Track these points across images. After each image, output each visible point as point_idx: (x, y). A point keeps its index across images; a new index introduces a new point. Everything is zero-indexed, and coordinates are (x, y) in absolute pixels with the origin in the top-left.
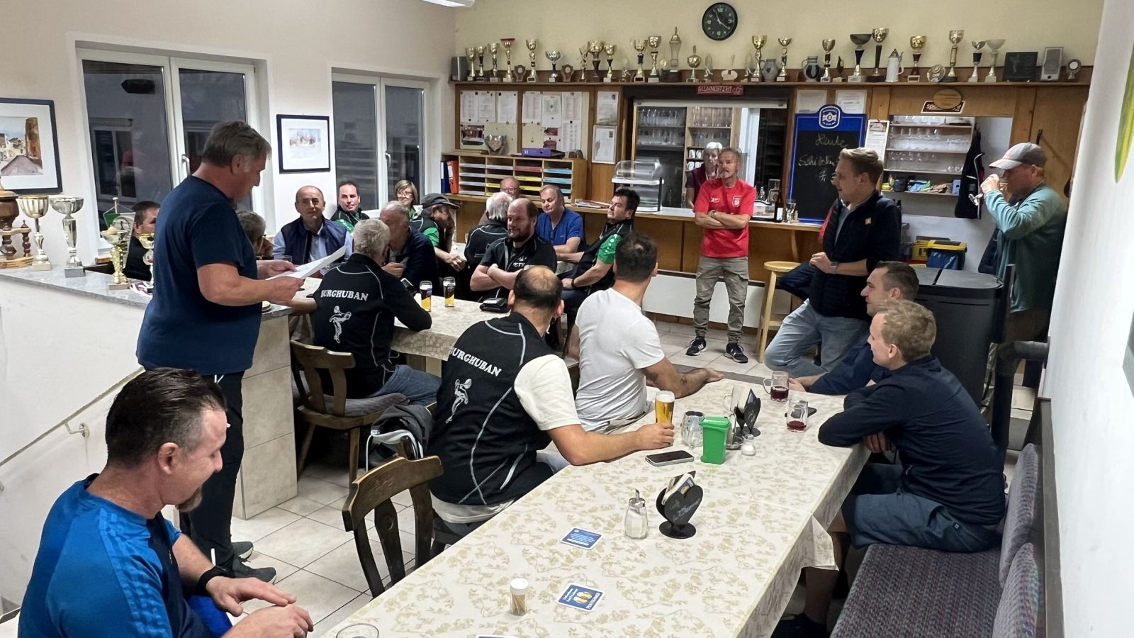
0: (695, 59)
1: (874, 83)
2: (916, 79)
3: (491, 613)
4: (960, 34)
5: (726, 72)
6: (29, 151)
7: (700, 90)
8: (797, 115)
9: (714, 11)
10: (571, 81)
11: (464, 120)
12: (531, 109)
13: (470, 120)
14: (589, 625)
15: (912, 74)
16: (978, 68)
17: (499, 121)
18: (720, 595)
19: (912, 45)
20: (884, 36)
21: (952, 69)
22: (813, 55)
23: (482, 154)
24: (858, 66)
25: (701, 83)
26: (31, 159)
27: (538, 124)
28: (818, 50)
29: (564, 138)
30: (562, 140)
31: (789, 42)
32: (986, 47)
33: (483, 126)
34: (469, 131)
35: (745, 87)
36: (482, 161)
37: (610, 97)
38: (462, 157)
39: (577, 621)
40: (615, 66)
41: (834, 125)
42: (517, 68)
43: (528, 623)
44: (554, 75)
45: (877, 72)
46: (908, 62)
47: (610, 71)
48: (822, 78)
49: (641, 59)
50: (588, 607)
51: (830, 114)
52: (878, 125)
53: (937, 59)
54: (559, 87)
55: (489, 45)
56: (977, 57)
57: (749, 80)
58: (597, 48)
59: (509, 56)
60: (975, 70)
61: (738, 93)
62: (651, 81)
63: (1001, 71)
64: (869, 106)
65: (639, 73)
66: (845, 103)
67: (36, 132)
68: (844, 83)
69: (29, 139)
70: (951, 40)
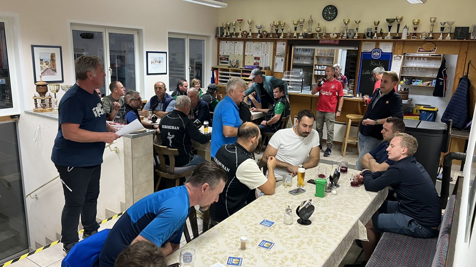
0: (319, 29)
1: (396, 39)
2: (415, 38)
3: (233, 249)
4: (435, 19)
5: (332, 34)
6: (52, 66)
7: (320, 42)
8: (362, 53)
9: (328, 8)
10: (266, 38)
11: (221, 53)
12: (249, 49)
13: (223, 53)
14: (269, 255)
15: (413, 36)
16: (442, 33)
17: (236, 54)
18: (320, 247)
19: (414, 23)
20: (401, 19)
21: (431, 34)
22: (370, 27)
23: (228, 67)
24: (389, 32)
25: (321, 39)
26: (52, 69)
27: (252, 55)
28: (372, 26)
29: (262, 62)
30: (261, 62)
31: (360, 22)
32: (446, 24)
33: (229, 56)
34: (223, 58)
35: (340, 41)
36: (228, 70)
37: (282, 44)
38: (220, 69)
39: (265, 253)
40: (284, 32)
41: (377, 57)
42: (243, 32)
43: (247, 253)
44: (259, 35)
45: (398, 35)
46: (412, 31)
47: (282, 34)
48: (373, 37)
49: (296, 29)
50: (269, 248)
51: (377, 52)
52: (398, 57)
53: (424, 29)
54: (261, 40)
55: (232, 22)
56: (442, 29)
57: (342, 38)
58: (277, 24)
59: (240, 27)
60: (441, 34)
61: (337, 43)
62: (300, 38)
63: (453, 35)
64: (394, 50)
65: (295, 34)
66: (383, 48)
67: (54, 58)
68: (383, 39)
69: (52, 61)
70: (431, 21)
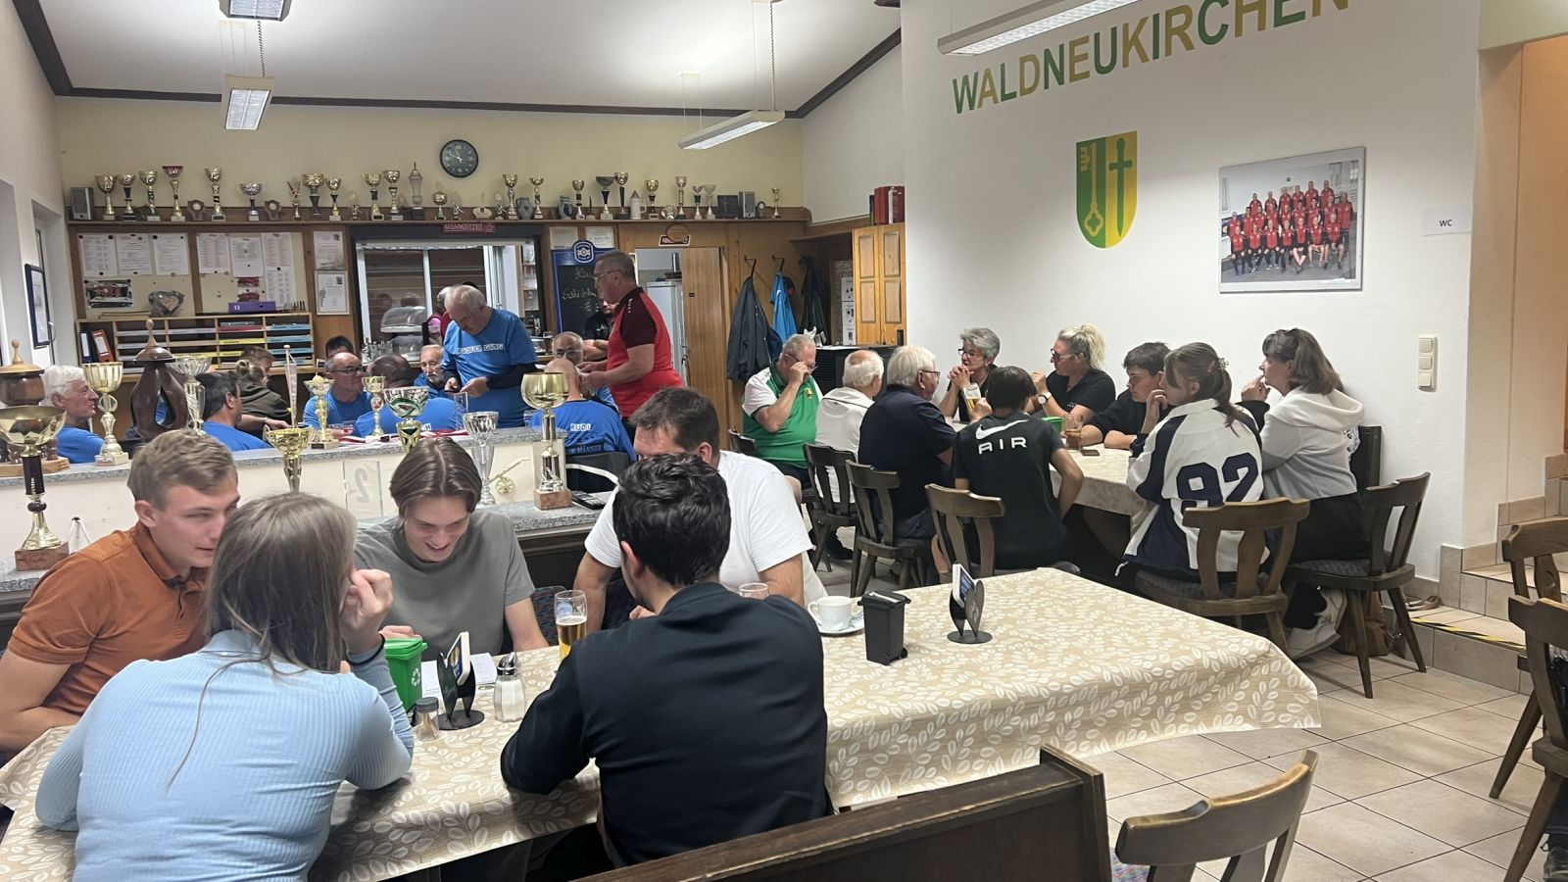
41: (588, 259)
51: (584, 249)
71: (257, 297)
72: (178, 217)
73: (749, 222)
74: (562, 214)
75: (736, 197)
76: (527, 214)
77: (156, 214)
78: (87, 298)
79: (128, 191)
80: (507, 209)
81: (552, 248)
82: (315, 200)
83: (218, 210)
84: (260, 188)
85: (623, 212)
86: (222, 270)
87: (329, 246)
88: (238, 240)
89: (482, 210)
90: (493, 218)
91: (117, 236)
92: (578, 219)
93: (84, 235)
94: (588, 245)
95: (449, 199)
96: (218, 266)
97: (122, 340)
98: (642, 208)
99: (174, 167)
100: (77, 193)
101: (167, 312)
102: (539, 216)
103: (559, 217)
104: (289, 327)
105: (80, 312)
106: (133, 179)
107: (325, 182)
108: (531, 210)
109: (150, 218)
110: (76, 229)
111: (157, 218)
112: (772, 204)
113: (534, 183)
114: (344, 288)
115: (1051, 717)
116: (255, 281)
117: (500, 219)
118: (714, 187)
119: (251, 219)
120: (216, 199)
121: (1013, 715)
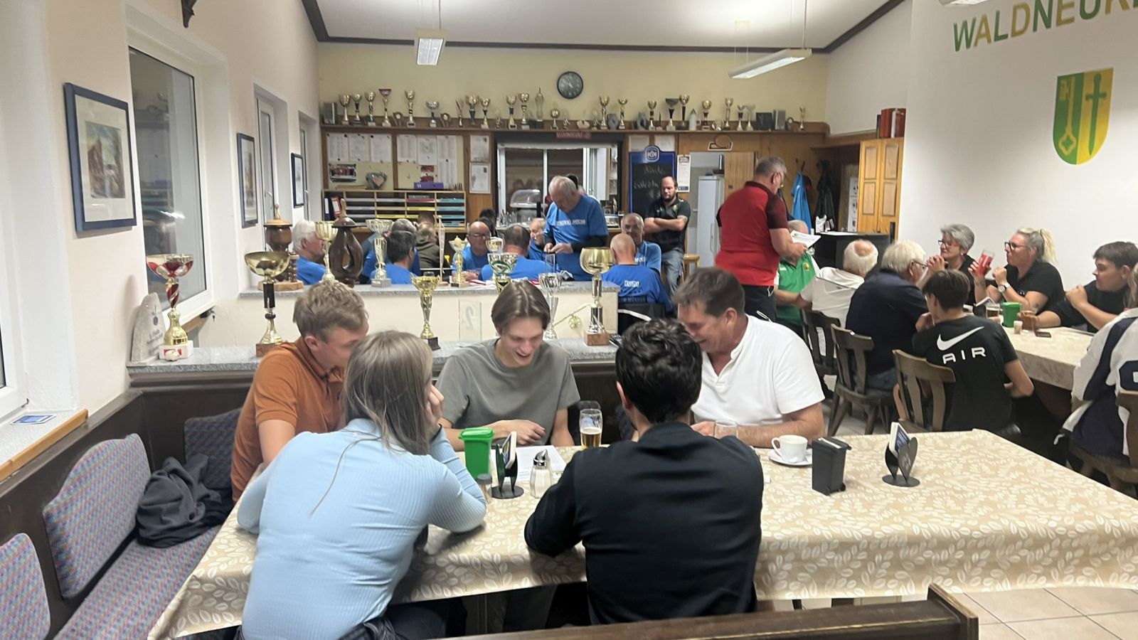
0: (556, 113)
1: (681, 133)
2: (708, 128)
4: (731, 101)
5: (581, 122)
7: (558, 135)
8: (630, 153)
9: (565, 77)
10: (451, 127)
11: (332, 160)
12: (406, 149)
13: (339, 160)
15: (704, 125)
16: (741, 122)
17: (373, 160)
19: (703, 106)
20: (687, 100)
21: (727, 123)
22: (642, 111)
23: (366, 189)
24: (671, 120)
25: (559, 130)
27: (414, 162)
28: (645, 108)
30: (439, 175)
31: (626, 102)
32: (746, 109)
33: (355, 165)
34: (338, 169)
35: (593, 134)
36: (370, 195)
37: (483, 140)
38: (346, 192)
40: (490, 115)
41: (654, 160)
42: (395, 114)
44: (433, 121)
46: (701, 117)
47: (486, 120)
48: (648, 127)
49: (512, 111)
51: (652, 152)
52: (684, 158)
53: (717, 116)
54: (438, 131)
55: (366, 94)
56: (740, 115)
57: (598, 128)
58: (475, 100)
59: (386, 104)
62: (522, 128)
63: (755, 124)
64: (677, 146)
65: (511, 121)
66: (661, 144)
68: (664, 131)
70: (725, 104)
71: (432, 178)
72: (387, 124)
73: (780, 133)
74: (639, 126)
75: (771, 114)
76: (613, 126)
77: (374, 121)
78: (330, 175)
79: (357, 106)
80: (600, 122)
81: (630, 150)
82: (472, 113)
83: (411, 119)
84: (438, 104)
85: (683, 124)
86: (411, 160)
87: (480, 146)
88: (422, 139)
89: (583, 122)
90: (590, 128)
91: (350, 135)
92: (650, 129)
93: (331, 134)
94: (657, 149)
95: (561, 114)
96: (409, 156)
97: (349, 204)
98: (698, 122)
99: (385, 90)
100: (328, 106)
101: (376, 187)
102: (622, 127)
103: (636, 127)
104: (450, 201)
105: (325, 185)
106: (361, 98)
107: (480, 101)
108: (617, 123)
109: (370, 124)
110: (326, 130)
111: (374, 124)
112: (797, 119)
113: (621, 103)
114: (488, 176)
115: (960, 555)
116: (431, 168)
117: (595, 129)
118: (754, 107)
119: (431, 125)
120: (411, 112)
121: (927, 549)
